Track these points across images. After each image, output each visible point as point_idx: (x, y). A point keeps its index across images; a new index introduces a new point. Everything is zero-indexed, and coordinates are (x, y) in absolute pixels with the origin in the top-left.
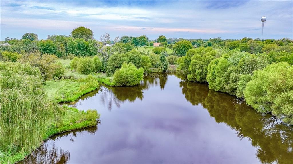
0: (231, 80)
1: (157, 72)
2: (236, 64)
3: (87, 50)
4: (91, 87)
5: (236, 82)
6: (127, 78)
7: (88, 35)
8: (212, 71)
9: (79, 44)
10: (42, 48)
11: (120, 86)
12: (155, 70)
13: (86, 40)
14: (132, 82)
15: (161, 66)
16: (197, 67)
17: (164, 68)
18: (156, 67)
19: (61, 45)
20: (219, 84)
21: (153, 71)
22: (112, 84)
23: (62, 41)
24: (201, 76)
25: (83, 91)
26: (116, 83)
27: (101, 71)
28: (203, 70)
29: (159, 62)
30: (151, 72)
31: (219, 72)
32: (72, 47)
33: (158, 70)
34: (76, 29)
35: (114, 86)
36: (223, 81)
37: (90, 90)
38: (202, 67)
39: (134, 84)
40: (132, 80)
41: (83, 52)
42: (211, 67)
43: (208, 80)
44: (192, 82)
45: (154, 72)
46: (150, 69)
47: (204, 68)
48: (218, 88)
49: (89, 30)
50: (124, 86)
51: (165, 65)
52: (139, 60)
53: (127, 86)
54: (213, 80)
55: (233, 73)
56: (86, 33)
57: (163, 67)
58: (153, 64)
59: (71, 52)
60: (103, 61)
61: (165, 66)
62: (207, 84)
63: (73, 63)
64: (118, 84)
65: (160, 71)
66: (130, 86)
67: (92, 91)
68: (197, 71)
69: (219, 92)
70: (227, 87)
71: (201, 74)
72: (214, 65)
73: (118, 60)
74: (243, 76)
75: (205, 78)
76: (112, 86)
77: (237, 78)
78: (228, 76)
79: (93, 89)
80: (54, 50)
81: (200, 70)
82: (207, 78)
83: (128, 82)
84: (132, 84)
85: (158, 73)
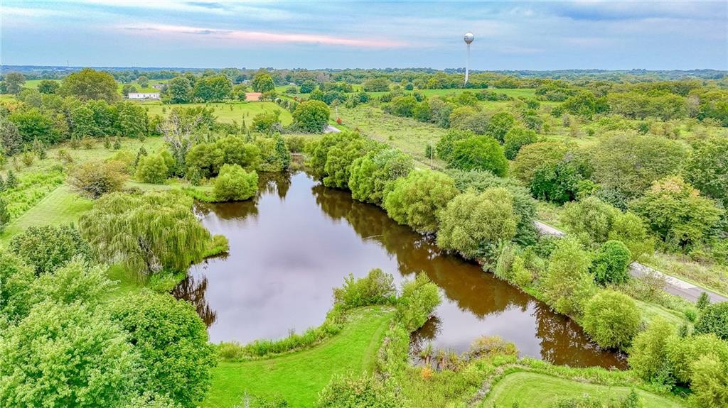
0: (376, 188)
1: (272, 170)
2: (382, 166)
3: (112, 124)
5: (381, 190)
6: (235, 188)
7: (107, 89)
8: (355, 175)
9: (96, 113)
11: (225, 202)
12: (269, 167)
14: (243, 194)
15: (278, 161)
16: (336, 166)
17: (284, 164)
18: (269, 161)
19: (58, 115)
20: (364, 192)
21: (265, 170)
22: (212, 198)
23: (57, 108)
24: (343, 180)
26: (218, 197)
27: (174, 175)
28: (344, 171)
29: (273, 153)
30: (263, 171)
31: (363, 177)
32: (84, 119)
33: (274, 167)
35: (215, 202)
36: (368, 188)
38: (343, 167)
39: (246, 197)
40: (242, 191)
42: (354, 168)
43: (351, 188)
44: (330, 188)
45: (267, 172)
47: (347, 168)
48: (363, 198)
50: (231, 201)
51: (286, 158)
52: (242, 153)
53: (235, 201)
54: (357, 187)
55: (377, 180)
56: (103, 84)
57: (282, 162)
58: (263, 157)
59: (82, 130)
60: (176, 155)
61: (286, 161)
62: (350, 192)
64: (222, 199)
65: (277, 170)
66: (239, 201)
68: (337, 173)
69: (364, 202)
70: (372, 197)
71: (342, 177)
72: (357, 167)
73: (206, 155)
74: (388, 183)
75: (347, 184)
76: (212, 202)
77: (382, 185)
78: (373, 183)
81: (341, 172)
82: (349, 184)
83: (236, 195)
84: (243, 197)
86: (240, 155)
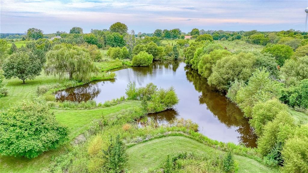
3: (121, 42)
4: (117, 66)
7: (123, 29)
9: (115, 37)
10: (87, 40)
11: (136, 66)
12: (169, 58)
13: (121, 34)
14: (144, 63)
18: (169, 55)
19: (102, 38)
20: (197, 65)
21: (166, 59)
22: (131, 65)
23: (102, 35)
25: (112, 67)
26: (134, 64)
27: (127, 58)
29: (172, 52)
32: (110, 39)
33: (171, 58)
34: (114, 24)
35: (133, 66)
37: (116, 67)
40: (144, 62)
41: (118, 44)
45: (168, 60)
46: (164, 57)
48: (196, 68)
49: (124, 25)
50: (139, 66)
52: (155, 50)
53: (141, 66)
54: (194, 62)
56: (122, 28)
57: (174, 56)
59: (109, 44)
60: (130, 50)
63: (109, 52)
66: (142, 66)
67: (118, 68)
69: (197, 70)
73: (139, 49)
79: (118, 67)
80: (96, 42)
83: (141, 64)
84: (144, 65)
85: (171, 61)
86: (154, 50)
